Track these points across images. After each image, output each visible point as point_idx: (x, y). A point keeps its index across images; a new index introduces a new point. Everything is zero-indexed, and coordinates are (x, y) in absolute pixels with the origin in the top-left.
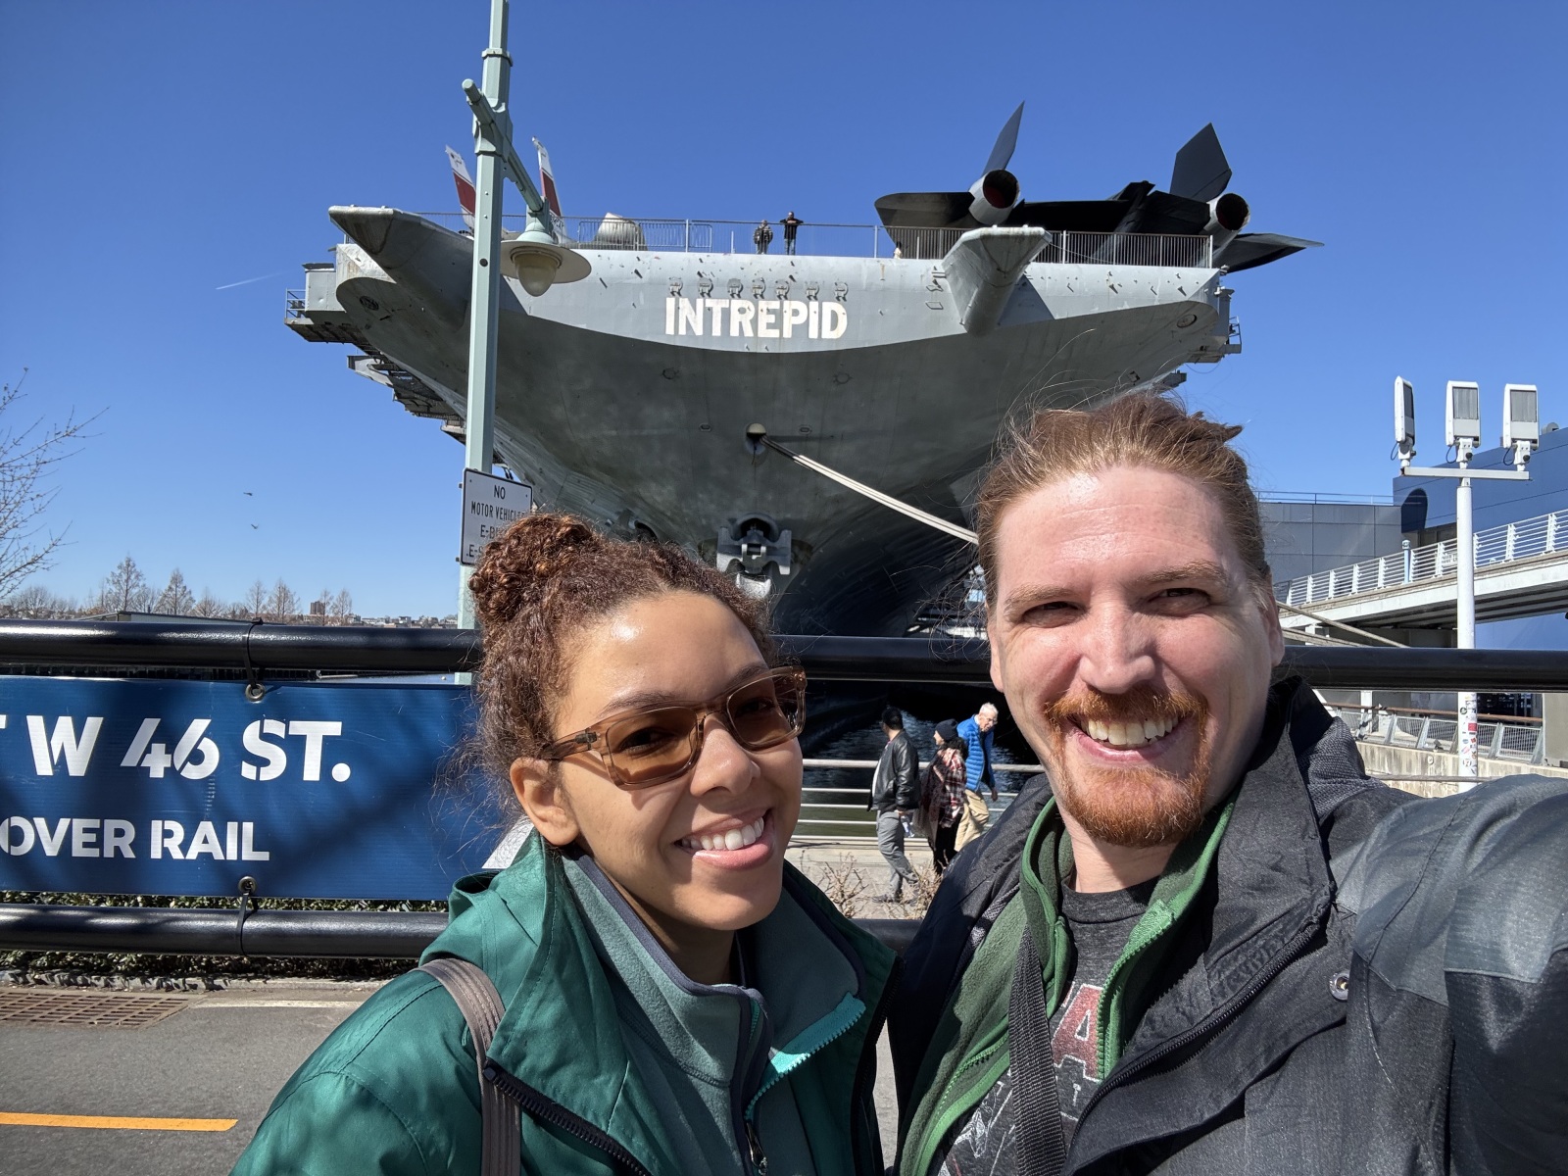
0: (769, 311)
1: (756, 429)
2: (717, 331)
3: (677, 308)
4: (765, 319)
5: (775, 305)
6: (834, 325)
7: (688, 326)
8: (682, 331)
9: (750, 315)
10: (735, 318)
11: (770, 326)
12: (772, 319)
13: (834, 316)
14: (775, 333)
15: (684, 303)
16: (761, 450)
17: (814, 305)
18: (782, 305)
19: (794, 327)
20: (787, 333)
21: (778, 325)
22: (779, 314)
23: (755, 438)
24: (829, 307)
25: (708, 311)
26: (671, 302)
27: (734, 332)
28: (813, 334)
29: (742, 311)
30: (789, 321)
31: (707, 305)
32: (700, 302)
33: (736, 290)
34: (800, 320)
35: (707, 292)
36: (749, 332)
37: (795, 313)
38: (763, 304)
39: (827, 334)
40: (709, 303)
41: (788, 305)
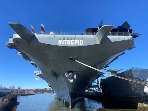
1: (71, 57)
2: (65, 44)
4: (72, 42)
5: (73, 40)
6: (82, 43)
7: (62, 43)
8: (61, 44)
9: (70, 42)
10: (68, 42)
12: (73, 42)
15: (61, 40)
16: (72, 60)
19: (76, 43)
20: (75, 44)
23: (71, 59)
24: (81, 41)
25: (64, 41)
27: (68, 44)
28: (79, 44)
33: (68, 39)
34: (77, 42)
35: (64, 39)
37: (76, 41)
38: (72, 40)
40: (64, 40)
41: (75, 41)
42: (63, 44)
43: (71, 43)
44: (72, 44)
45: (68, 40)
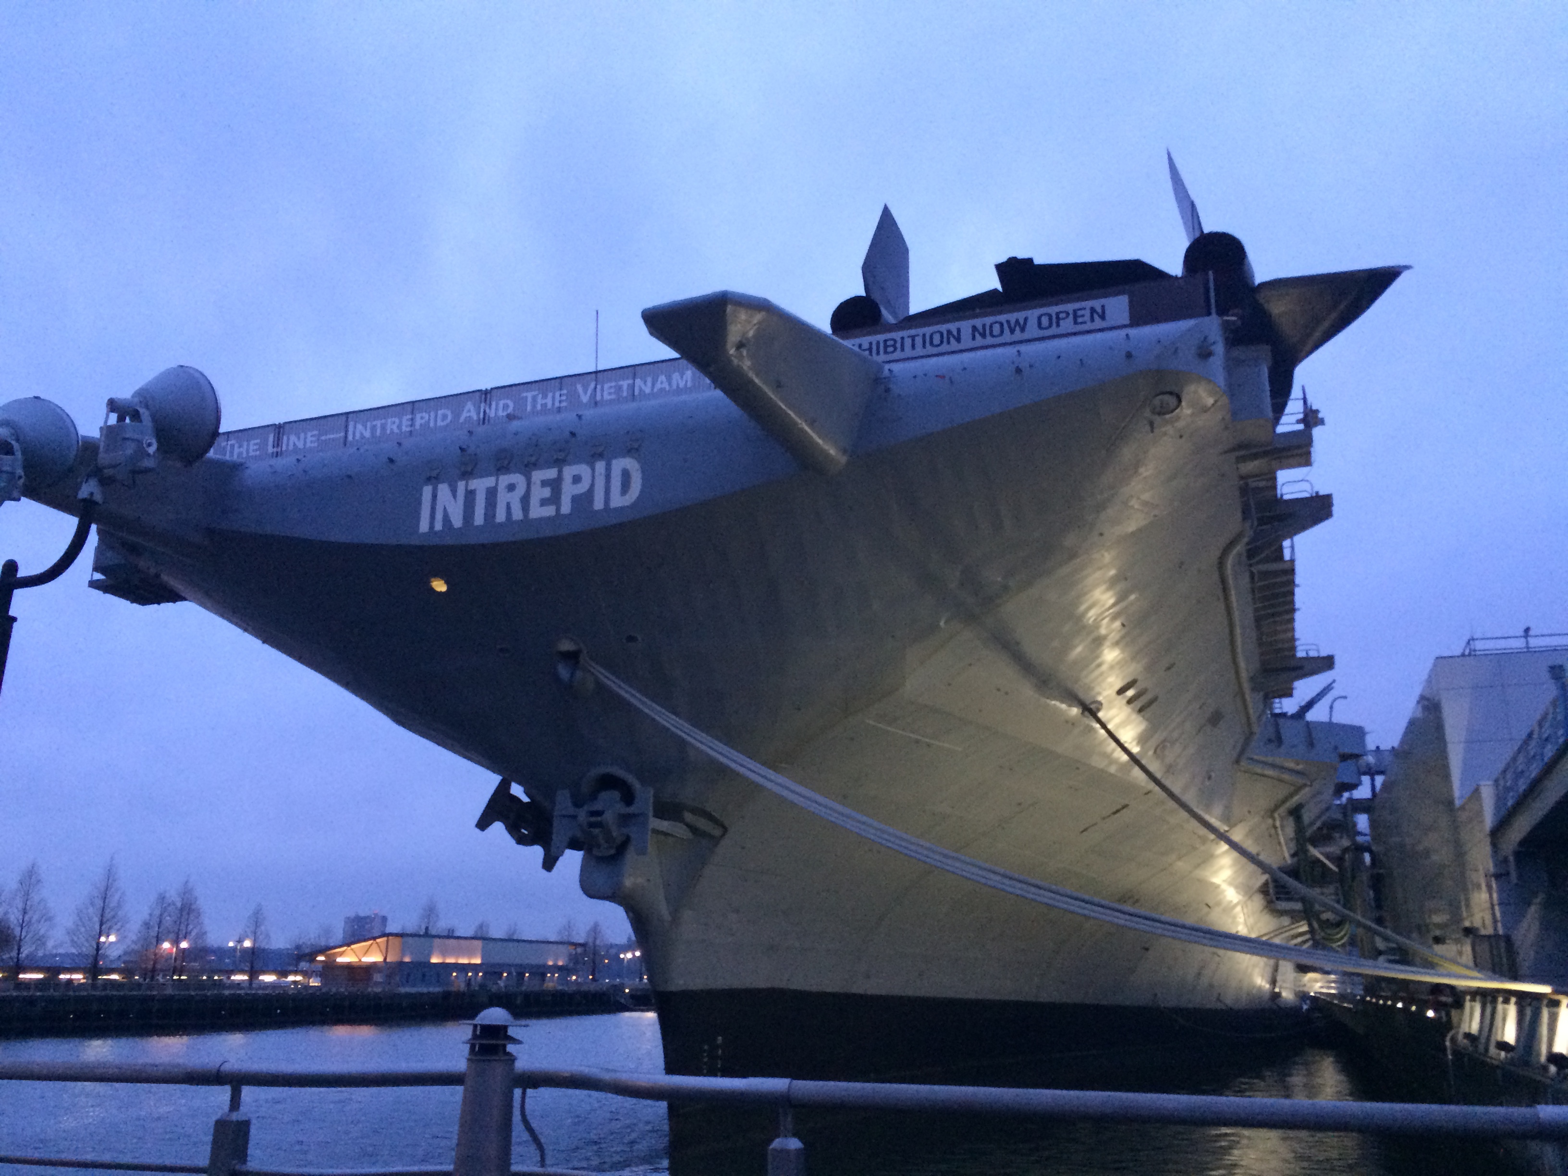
0: (544, 483)
1: (566, 646)
2: (479, 519)
3: (434, 497)
4: (538, 494)
5: (551, 473)
6: (625, 488)
7: (446, 518)
8: (438, 526)
9: (520, 490)
10: (503, 497)
11: (544, 502)
12: (547, 492)
13: (626, 475)
14: (549, 511)
15: (444, 489)
16: (579, 675)
17: (600, 466)
18: (560, 472)
19: (575, 499)
20: (566, 508)
21: (555, 499)
22: (555, 485)
24: (620, 464)
25: (470, 495)
26: (427, 491)
27: (501, 516)
28: (598, 504)
29: (511, 488)
30: (569, 491)
31: (469, 488)
32: (461, 486)
33: (504, 462)
34: (582, 488)
35: (471, 471)
36: (517, 514)
37: (577, 479)
38: (536, 475)
39: (618, 501)
40: (472, 484)
41: (569, 472)
42: (457, 521)
43: (525, 501)
44: (537, 512)
45: (505, 480)
